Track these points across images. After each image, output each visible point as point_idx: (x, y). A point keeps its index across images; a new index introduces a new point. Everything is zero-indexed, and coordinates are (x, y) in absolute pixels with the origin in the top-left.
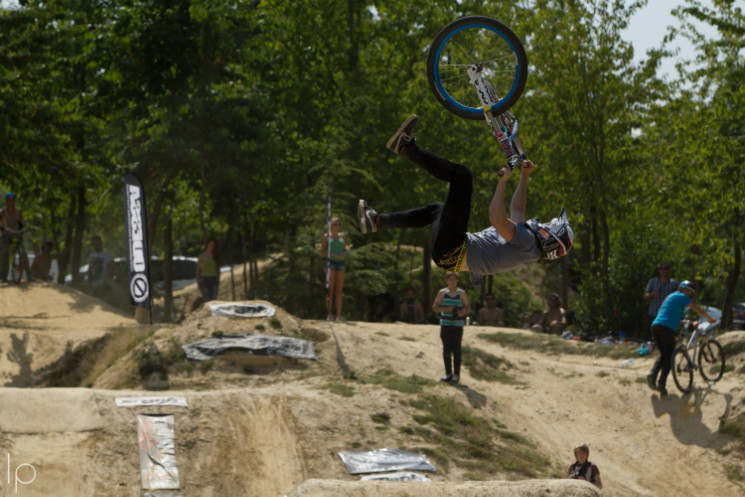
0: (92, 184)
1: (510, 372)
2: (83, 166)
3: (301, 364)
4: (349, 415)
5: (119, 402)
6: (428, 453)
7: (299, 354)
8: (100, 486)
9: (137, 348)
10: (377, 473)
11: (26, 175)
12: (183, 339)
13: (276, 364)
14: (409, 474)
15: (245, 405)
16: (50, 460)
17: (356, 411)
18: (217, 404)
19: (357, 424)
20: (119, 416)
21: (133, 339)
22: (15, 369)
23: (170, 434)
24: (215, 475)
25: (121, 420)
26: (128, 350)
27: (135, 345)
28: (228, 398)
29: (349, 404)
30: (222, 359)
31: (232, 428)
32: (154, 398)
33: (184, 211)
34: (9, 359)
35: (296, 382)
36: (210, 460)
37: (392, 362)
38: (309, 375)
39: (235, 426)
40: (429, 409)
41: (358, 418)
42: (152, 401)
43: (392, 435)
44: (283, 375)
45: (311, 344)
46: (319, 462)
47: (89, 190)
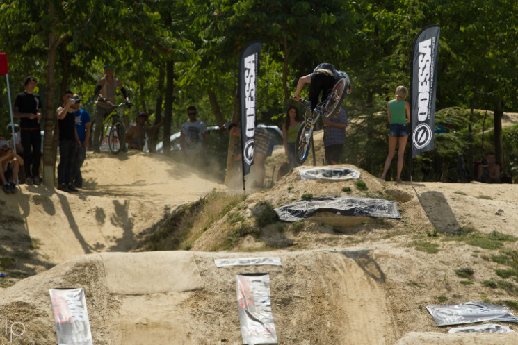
0: (185, 58)
2: (174, 41)
3: (387, 223)
4: (434, 270)
5: (218, 263)
6: (511, 305)
7: (384, 214)
8: (203, 342)
9: (231, 212)
10: (463, 325)
11: (120, 51)
12: (274, 203)
13: (363, 224)
14: (494, 326)
15: (336, 263)
16: (155, 319)
17: (441, 266)
18: (310, 263)
19: (442, 279)
20: (218, 276)
21: (227, 203)
22: (119, 232)
23: (266, 292)
24: (311, 329)
25: (221, 280)
26: (223, 214)
27: (229, 209)
28: (320, 257)
29: (434, 259)
30: (312, 221)
31: (325, 285)
32: (251, 259)
33: (267, 81)
34: (113, 223)
35: (382, 241)
36: (305, 316)
37: (472, 220)
38: (395, 234)
39: (327, 284)
40: (510, 264)
41: (443, 273)
42: (249, 261)
43: (476, 289)
44: (370, 234)
45: (395, 204)
46: (408, 316)
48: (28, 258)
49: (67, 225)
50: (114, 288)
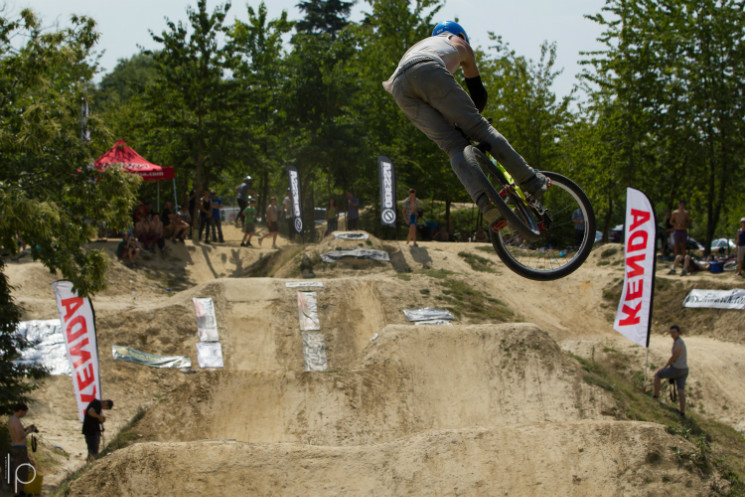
0: (272, 171)
1: (493, 267)
2: (267, 161)
4: (408, 290)
5: (288, 285)
6: (450, 310)
7: (381, 259)
8: (278, 329)
9: (296, 256)
10: (423, 320)
11: (237, 166)
14: (440, 321)
16: (252, 315)
17: (412, 288)
18: (339, 285)
19: (412, 295)
20: (288, 292)
22: (234, 267)
23: (314, 301)
25: (289, 294)
27: (295, 254)
28: (345, 282)
29: (408, 284)
30: (341, 262)
31: (347, 298)
32: (306, 282)
36: (335, 315)
40: (450, 287)
41: (413, 292)
42: (305, 284)
43: (431, 301)
46: (392, 315)
47: (270, 174)
48: (184, 280)
49: (205, 262)
50: (229, 298)
